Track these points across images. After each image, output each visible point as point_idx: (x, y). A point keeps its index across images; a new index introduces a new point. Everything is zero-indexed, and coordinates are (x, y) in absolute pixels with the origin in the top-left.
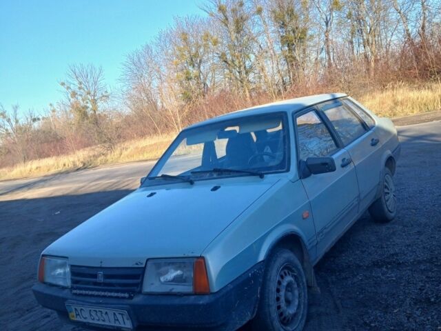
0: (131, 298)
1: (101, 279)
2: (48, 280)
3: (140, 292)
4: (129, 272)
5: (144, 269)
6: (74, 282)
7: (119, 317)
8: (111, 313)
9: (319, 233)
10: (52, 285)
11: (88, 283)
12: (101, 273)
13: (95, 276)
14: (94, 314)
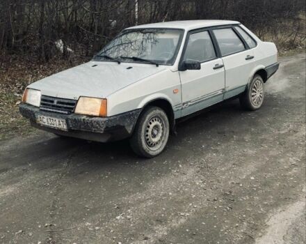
0: (68, 114)
1: (55, 103)
2: (28, 101)
3: (74, 112)
4: (70, 102)
5: (77, 101)
6: (41, 104)
7: (61, 123)
8: (57, 120)
9: (184, 104)
10: (29, 105)
11: (49, 105)
12: (56, 101)
13: (53, 102)
14: (49, 120)
